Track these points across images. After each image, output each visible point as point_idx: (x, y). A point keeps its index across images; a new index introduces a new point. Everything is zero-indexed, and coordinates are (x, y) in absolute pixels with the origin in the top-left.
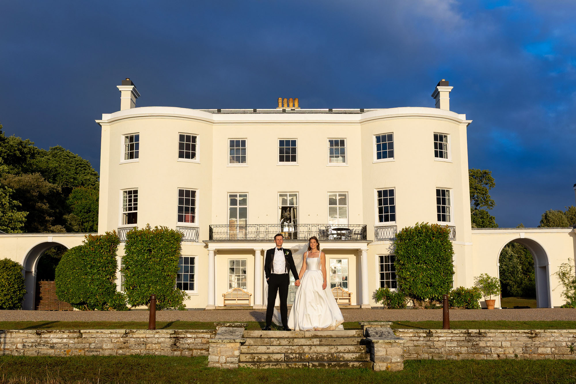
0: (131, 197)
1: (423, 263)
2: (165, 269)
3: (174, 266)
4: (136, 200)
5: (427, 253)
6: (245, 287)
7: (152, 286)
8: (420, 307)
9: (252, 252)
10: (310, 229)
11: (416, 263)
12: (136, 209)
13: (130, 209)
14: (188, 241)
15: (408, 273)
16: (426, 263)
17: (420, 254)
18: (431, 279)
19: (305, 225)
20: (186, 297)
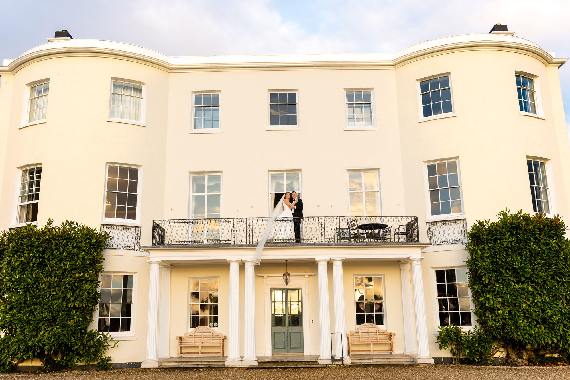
0: (32, 178)
1: (528, 282)
2: (69, 296)
3: (85, 291)
4: (38, 184)
5: (534, 263)
6: (216, 323)
7: (43, 328)
8: (520, 361)
9: (224, 265)
10: (323, 225)
11: (514, 282)
12: (37, 197)
13: (30, 198)
14: (119, 248)
15: (500, 300)
16: (532, 282)
17: (519, 264)
18: (543, 311)
19: (314, 219)
20: (112, 344)
